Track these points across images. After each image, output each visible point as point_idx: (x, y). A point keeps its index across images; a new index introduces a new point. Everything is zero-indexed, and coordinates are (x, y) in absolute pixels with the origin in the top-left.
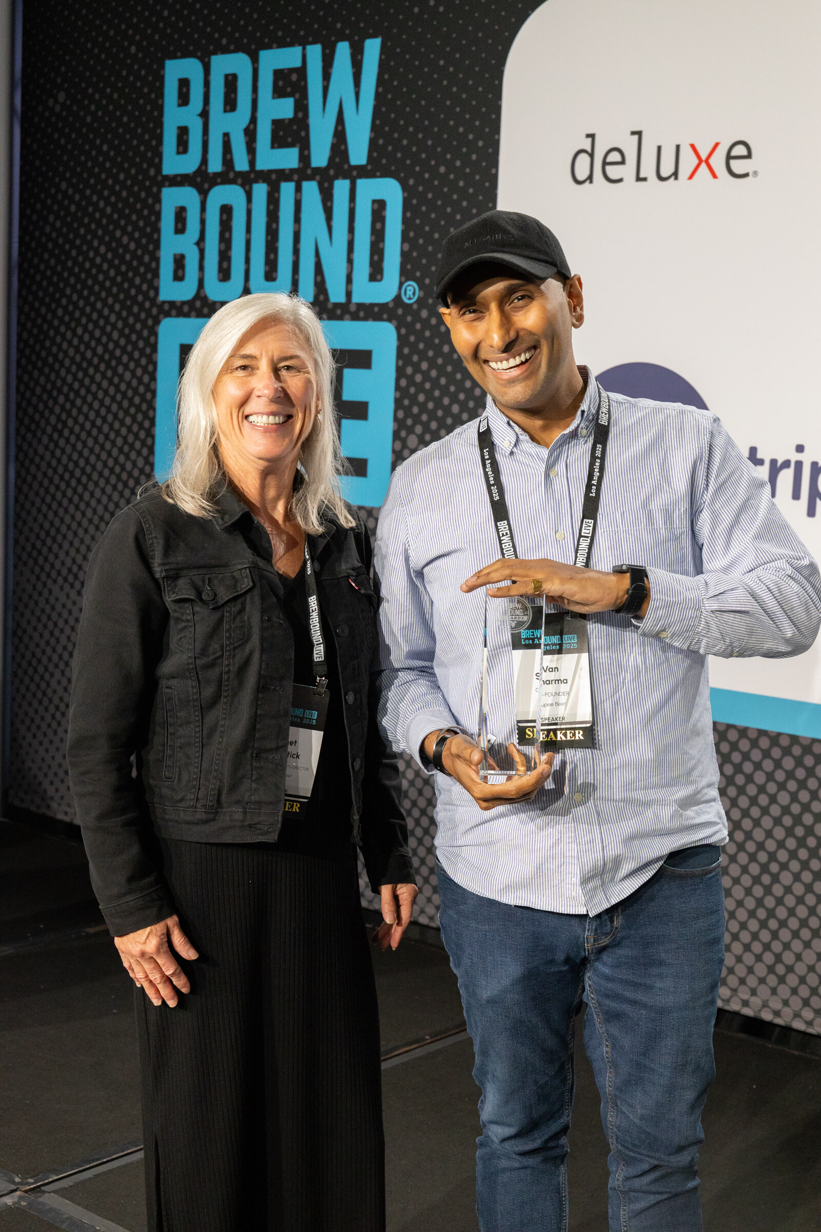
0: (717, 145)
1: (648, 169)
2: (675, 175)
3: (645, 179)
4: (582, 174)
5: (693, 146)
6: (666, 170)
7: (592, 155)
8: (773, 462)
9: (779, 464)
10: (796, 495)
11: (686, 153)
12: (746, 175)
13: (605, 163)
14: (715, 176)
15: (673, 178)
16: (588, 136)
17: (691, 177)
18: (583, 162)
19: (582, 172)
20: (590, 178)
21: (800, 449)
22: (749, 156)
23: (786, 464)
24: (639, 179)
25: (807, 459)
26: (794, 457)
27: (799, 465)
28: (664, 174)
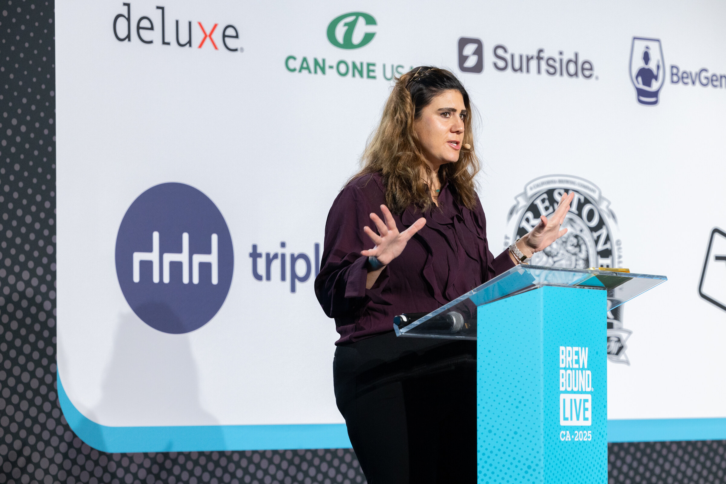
0: (216, 26)
1: (170, 36)
2: (190, 43)
3: (168, 44)
4: (122, 34)
5: (200, 24)
6: (184, 39)
7: (128, 19)
8: (268, 255)
9: (271, 256)
10: (283, 278)
11: (196, 28)
12: (236, 50)
13: (139, 28)
14: (216, 48)
15: (188, 45)
16: (125, 4)
17: (200, 46)
18: (122, 23)
19: (122, 32)
20: (128, 37)
21: (283, 245)
22: (237, 37)
23: (276, 256)
24: (164, 43)
25: (287, 252)
26: (280, 251)
27: (283, 256)
28: (182, 42)
